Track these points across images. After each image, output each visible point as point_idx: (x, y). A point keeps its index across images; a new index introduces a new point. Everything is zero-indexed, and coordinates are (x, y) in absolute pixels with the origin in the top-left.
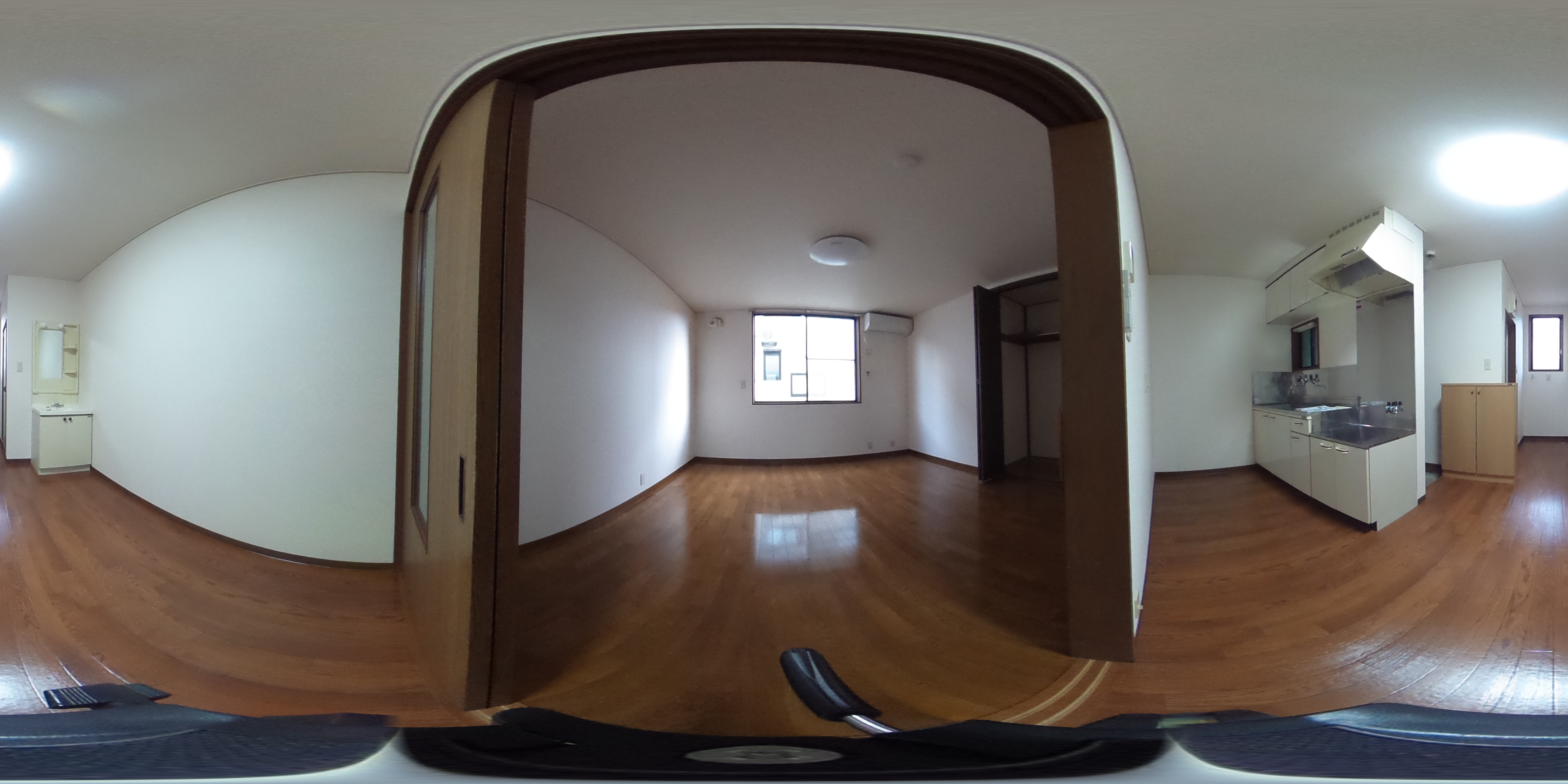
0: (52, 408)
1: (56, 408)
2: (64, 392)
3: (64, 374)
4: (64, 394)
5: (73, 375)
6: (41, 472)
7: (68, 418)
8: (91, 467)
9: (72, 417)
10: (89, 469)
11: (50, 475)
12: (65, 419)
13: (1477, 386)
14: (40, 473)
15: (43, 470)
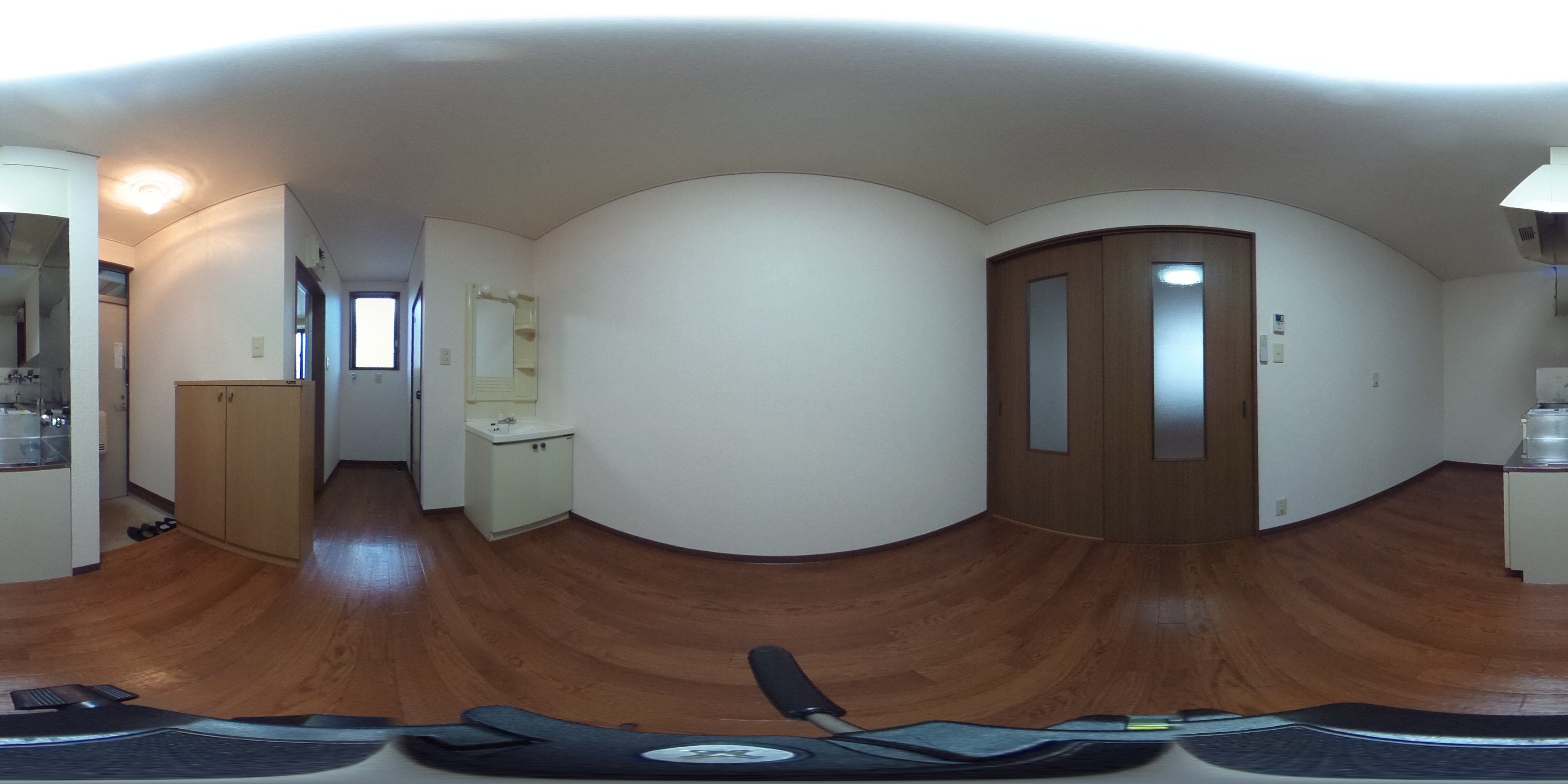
0: (501, 426)
1: (507, 425)
2: (516, 399)
3: (517, 372)
4: (516, 402)
5: (530, 372)
6: (495, 537)
7: (539, 443)
8: (570, 512)
9: (546, 442)
10: (567, 517)
11: (510, 537)
12: (535, 447)
13: (226, 385)
14: (492, 539)
15: (495, 534)
